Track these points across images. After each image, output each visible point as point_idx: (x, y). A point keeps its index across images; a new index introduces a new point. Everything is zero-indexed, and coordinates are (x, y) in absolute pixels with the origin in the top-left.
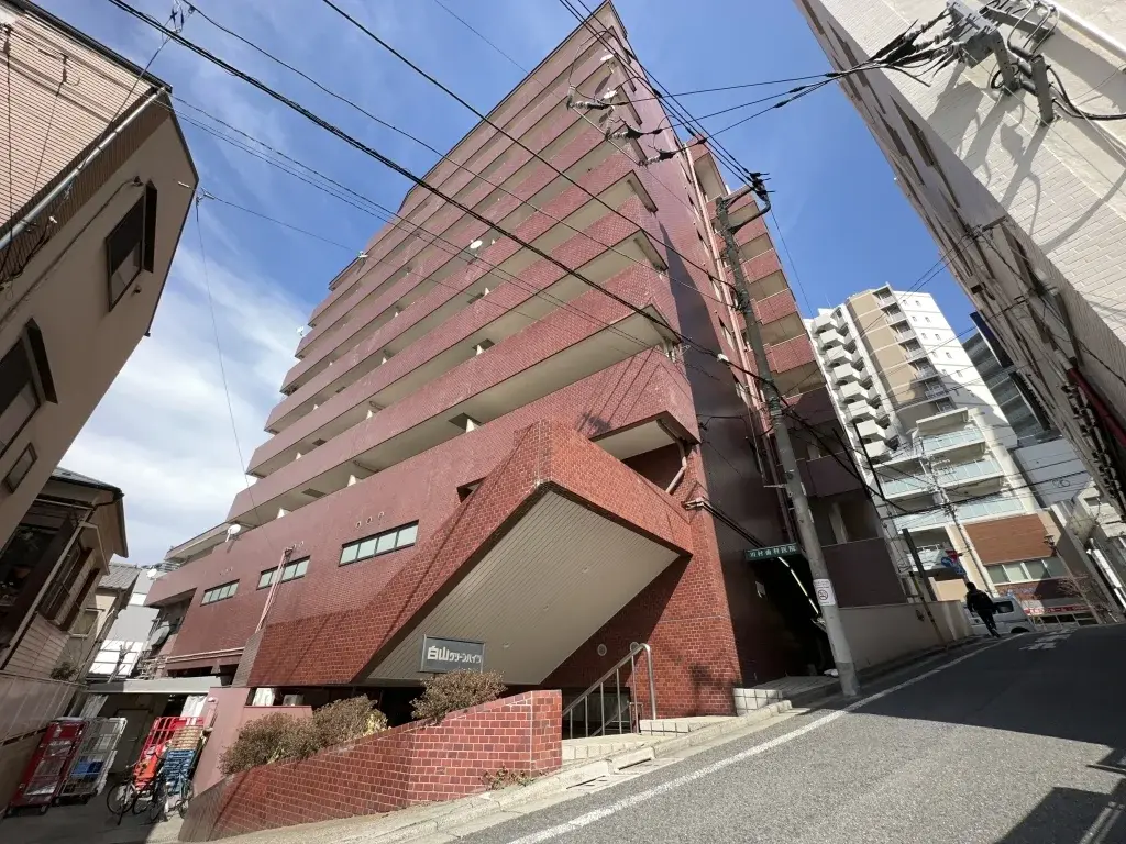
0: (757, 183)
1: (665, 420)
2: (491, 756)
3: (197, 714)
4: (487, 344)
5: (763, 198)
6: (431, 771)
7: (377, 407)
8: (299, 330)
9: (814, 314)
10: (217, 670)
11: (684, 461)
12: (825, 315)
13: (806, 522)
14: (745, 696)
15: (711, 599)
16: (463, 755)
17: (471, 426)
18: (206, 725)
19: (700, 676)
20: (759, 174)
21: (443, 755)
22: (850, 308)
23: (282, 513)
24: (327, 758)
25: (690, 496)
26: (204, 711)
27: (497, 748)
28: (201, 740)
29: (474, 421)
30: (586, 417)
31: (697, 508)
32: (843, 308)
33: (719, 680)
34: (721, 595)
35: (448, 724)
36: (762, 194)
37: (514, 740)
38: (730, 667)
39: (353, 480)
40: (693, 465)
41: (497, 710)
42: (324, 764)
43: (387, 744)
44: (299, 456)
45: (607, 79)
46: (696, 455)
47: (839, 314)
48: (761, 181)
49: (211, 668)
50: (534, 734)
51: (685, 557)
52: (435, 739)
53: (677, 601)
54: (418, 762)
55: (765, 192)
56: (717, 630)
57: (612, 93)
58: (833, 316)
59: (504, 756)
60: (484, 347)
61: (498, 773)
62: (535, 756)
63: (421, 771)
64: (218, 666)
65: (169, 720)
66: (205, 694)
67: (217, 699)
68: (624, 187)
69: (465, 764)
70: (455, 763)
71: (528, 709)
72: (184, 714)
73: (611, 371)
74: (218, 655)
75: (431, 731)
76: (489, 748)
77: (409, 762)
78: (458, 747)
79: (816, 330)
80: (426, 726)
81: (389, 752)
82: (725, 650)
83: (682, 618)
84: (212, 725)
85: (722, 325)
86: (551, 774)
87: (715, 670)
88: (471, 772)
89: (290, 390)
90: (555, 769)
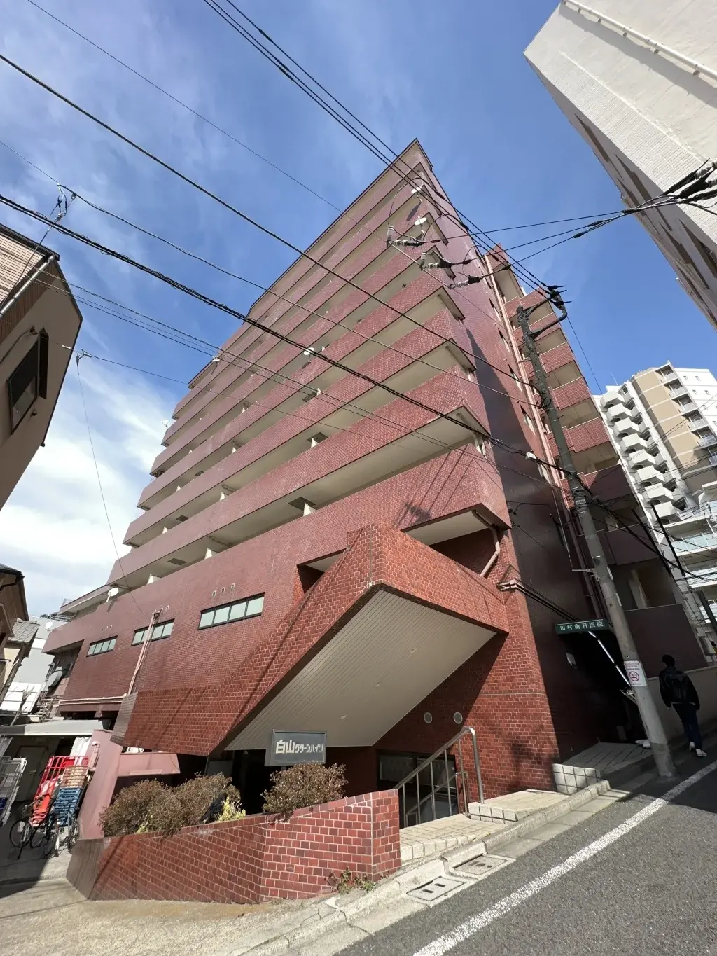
0: (554, 295)
1: (479, 510)
2: (336, 857)
3: (83, 753)
4: (320, 437)
5: (560, 308)
6: (281, 867)
7: (230, 490)
8: (166, 422)
9: (602, 391)
10: (99, 715)
11: (497, 545)
12: (613, 391)
13: (614, 606)
14: (564, 771)
15: (526, 675)
16: (310, 854)
17: (307, 510)
18: (91, 764)
19: (519, 751)
20: (555, 287)
21: (292, 852)
22: (635, 385)
23: (151, 580)
24: (190, 838)
25: (504, 578)
26: (89, 751)
27: (342, 849)
28: (86, 778)
29: (311, 505)
30: (408, 506)
31: (512, 590)
32: (629, 385)
33: (538, 755)
34: (536, 673)
35: (295, 821)
36: (560, 304)
37: (356, 842)
38: (547, 742)
39: (209, 554)
40: (505, 549)
41: (340, 810)
42: (186, 844)
43: (241, 834)
44: (165, 530)
45: (417, 207)
46: (508, 539)
47: (625, 390)
48: (558, 293)
49: (94, 712)
50: (374, 837)
51: (500, 637)
52: (283, 835)
53: (495, 677)
54: (269, 857)
55: (562, 303)
56: (534, 707)
57: (423, 220)
58: (620, 392)
59: (347, 858)
60: (317, 440)
61: (342, 875)
62: (376, 860)
63: (272, 866)
64: (100, 712)
65: (61, 759)
66: (90, 736)
67: (99, 743)
68: (435, 302)
69: (313, 863)
70: (304, 861)
71: (367, 811)
72: (73, 754)
73: (429, 464)
74: (101, 701)
75: (280, 827)
76: (333, 848)
77: (261, 856)
78: (305, 845)
79: (604, 405)
80: (276, 822)
81: (243, 842)
82: (542, 726)
83: (500, 692)
84: (95, 766)
85: (524, 412)
86: (391, 876)
87: (533, 745)
88: (317, 872)
89: (158, 472)
90: (395, 871)
